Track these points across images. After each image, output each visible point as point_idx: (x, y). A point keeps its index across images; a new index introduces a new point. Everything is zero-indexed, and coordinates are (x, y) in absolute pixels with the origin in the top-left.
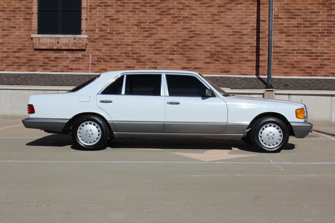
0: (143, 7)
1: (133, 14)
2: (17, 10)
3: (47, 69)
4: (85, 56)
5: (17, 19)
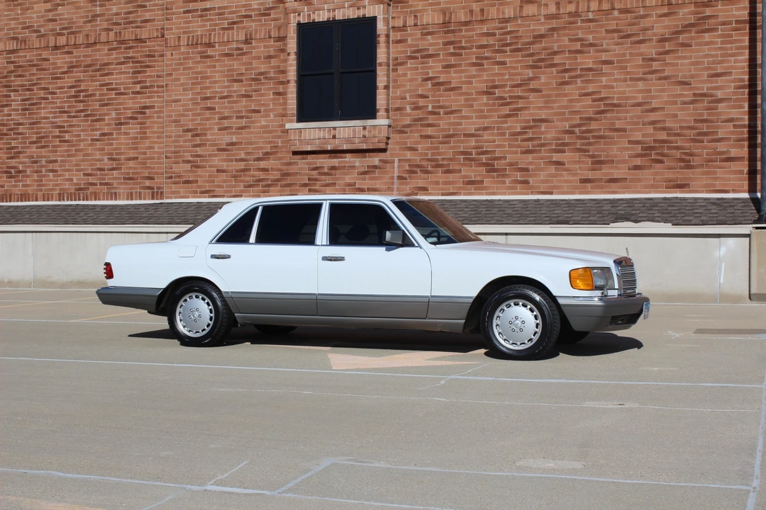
0: (497, 55)
1: (480, 70)
2: (262, 77)
3: (316, 190)
4: (385, 162)
5: (263, 95)
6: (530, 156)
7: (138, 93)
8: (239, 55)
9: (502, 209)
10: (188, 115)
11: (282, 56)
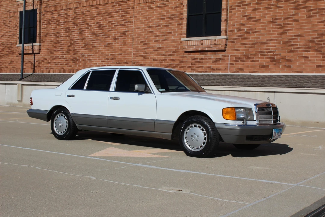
0: (278, 3)
1: (269, 11)
2: (173, 17)
3: (194, 70)
4: (225, 56)
5: (173, 25)
6: (292, 54)
7: (123, 25)
8: (164, 7)
9: (275, 80)
10: (142, 35)
11: (182, 7)
